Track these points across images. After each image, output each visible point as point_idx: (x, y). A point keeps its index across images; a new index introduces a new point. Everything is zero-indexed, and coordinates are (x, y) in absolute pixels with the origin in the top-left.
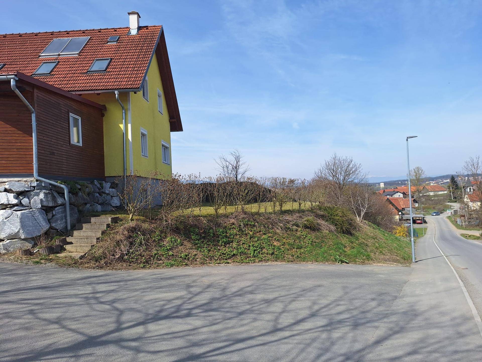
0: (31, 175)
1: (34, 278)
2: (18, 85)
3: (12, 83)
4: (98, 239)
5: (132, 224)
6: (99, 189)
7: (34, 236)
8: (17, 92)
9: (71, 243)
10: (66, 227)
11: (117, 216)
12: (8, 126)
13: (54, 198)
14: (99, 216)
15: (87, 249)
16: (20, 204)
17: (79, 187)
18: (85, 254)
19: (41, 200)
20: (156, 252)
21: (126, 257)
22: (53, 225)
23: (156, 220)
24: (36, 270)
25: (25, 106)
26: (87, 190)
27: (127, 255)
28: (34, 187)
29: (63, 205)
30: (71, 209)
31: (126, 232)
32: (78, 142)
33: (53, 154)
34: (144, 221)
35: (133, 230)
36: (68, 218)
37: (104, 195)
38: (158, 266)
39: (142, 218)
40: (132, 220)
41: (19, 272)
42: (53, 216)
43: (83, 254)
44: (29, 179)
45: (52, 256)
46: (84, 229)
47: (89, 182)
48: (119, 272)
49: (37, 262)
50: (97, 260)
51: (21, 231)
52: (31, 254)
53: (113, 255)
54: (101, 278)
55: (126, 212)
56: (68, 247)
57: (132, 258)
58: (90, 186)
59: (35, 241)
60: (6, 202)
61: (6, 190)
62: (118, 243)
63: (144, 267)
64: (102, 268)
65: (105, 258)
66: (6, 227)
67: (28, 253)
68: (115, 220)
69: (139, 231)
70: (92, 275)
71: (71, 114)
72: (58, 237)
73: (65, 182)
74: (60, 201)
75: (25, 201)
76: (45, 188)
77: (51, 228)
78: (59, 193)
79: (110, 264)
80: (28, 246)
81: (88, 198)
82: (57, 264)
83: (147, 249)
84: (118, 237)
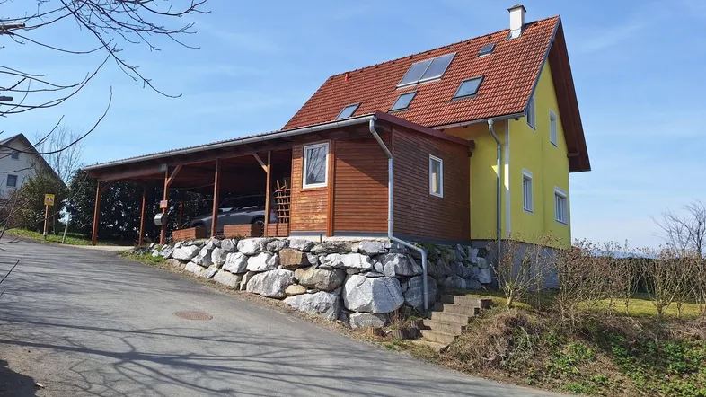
0: (385, 235)
1: (388, 368)
2: (377, 126)
3: (371, 124)
4: (463, 328)
5: (512, 313)
6: (464, 257)
7: (387, 311)
8: (376, 134)
9: (429, 328)
10: (423, 305)
11: (490, 298)
12: (364, 175)
13: (410, 266)
14: (464, 295)
15: (450, 340)
16: (373, 270)
17: (439, 252)
18: (448, 347)
19: (396, 266)
20: (550, 364)
21: (503, 362)
22: (408, 300)
23: (548, 311)
24: (389, 357)
25: (383, 150)
26: (448, 257)
27: (505, 359)
28: (388, 249)
29: (420, 275)
30: (429, 281)
31: (503, 325)
32: (438, 192)
33: (409, 208)
34: (530, 312)
35: (513, 322)
36: (426, 293)
37: (469, 266)
38: (553, 387)
39: (526, 305)
40: (511, 307)
41: (371, 356)
42: (408, 288)
43: (444, 346)
44: (383, 239)
45: (406, 342)
46: (444, 311)
47: (450, 246)
48: (494, 382)
49: (390, 347)
50: (463, 358)
51: (373, 304)
52: (383, 335)
53: (485, 356)
54: (471, 387)
55: (502, 294)
56: (424, 332)
57: (513, 366)
58: (453, 251)
59: (387, 317)
60: (359, 266)
61: (359, 251)
62: (492, 339)
63: (531, 384)
64: (469, 371)
65: (473, 358)
66: (358, 296)
67: (380, 333)
68: (487, 304)
69: (523, 325)
70: (458, 379)
71: (431, 157)
72: (414, 317)
73: (422, 245)
74: (416, 269)
75: (378, 266)
76: (399, 251)
77: (406, 304)
78: (415, 259)
79: (482, 368)
80: (380, 323)
81: (449, 268)
82: (413, 353)
83: (535, 356)
84: (492, 330)
